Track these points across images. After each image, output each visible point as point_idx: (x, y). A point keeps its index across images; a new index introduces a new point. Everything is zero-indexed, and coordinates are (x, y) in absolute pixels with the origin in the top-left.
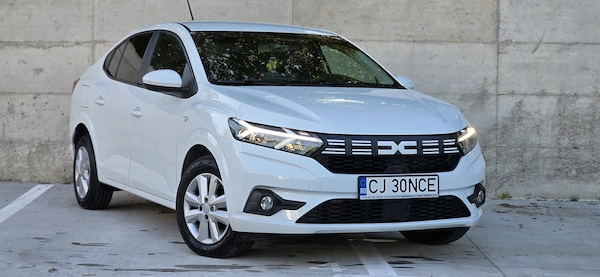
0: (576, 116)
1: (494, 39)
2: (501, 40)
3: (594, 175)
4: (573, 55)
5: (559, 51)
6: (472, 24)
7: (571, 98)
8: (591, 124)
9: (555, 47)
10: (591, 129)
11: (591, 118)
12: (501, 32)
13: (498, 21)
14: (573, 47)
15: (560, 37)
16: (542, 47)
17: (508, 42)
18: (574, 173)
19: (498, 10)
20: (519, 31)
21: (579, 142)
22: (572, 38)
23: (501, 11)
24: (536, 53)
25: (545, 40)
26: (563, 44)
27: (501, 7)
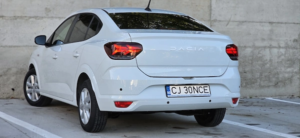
0: (245, 57)
1: (209, 19)
2: (212, 19)
3: (253, 85)
4: (244, 27)
5: (238, 25)
6: (199, 11)
7: (243, 48)
8: (252, 61)
9: (236, 23)
10: (252, 63)
11: (251, 58)
12: (212, 15)
13: (211, 10)
14: (244, 23)
15: (238, 18)
16: (230, 23)
17: (215, 21)
18: (244, 84)
19: (211, 4)
20: (220, 15)
21: (247, 69)
22: (243, 19)
23: (212, 5)
24: (228, 26)
25: (232, 20)
26: (240, 22)
27: (212, 3)
